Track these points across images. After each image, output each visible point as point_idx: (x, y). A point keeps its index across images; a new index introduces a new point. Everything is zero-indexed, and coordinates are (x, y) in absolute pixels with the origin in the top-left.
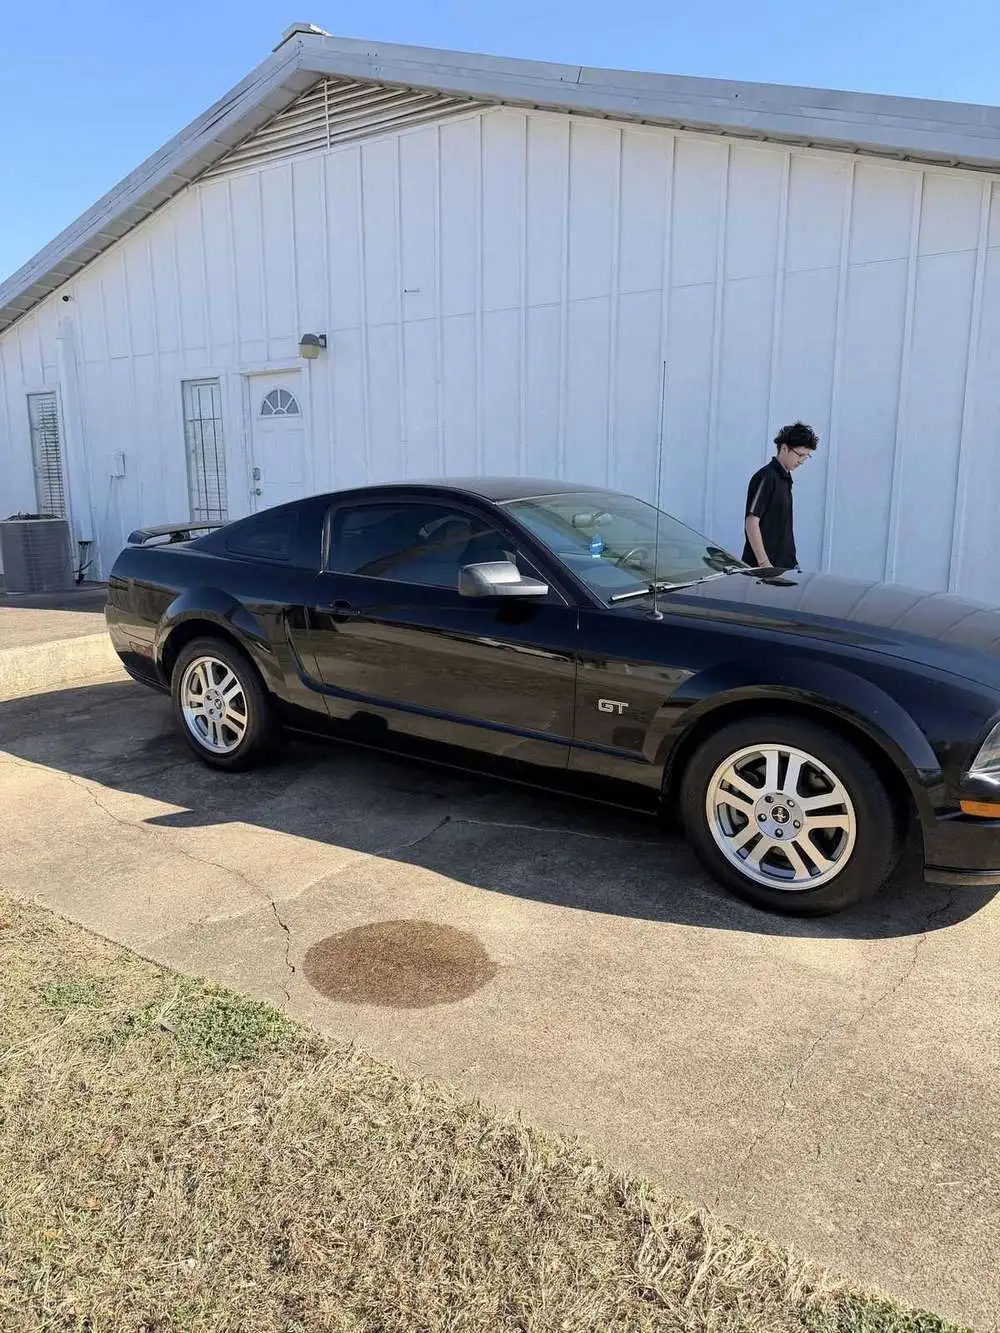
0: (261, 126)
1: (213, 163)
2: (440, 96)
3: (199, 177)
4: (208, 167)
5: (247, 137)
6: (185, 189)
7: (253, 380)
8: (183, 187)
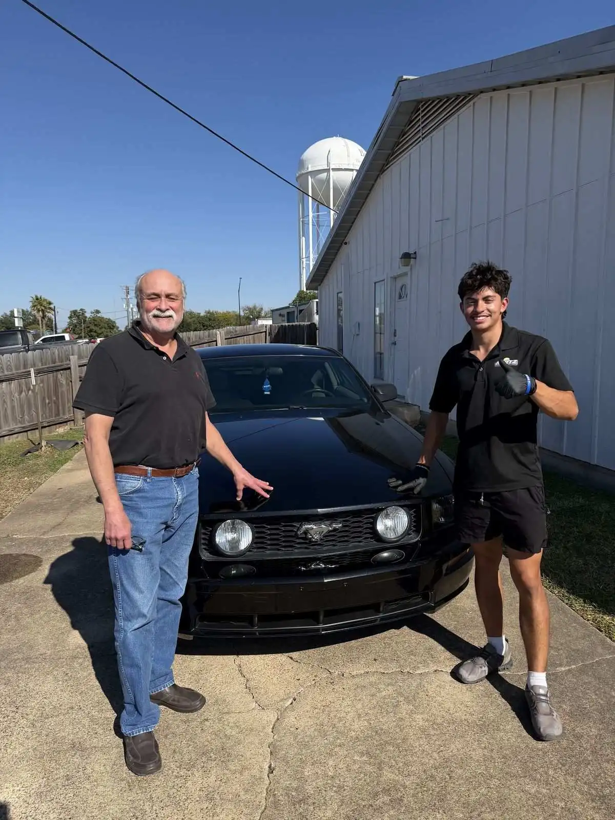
0: (400, 136)
1: (381, 171)
2: (458, 96)
3: (382, 171)
4: (384, 164)
5: (396, 144)
6: (379, 178)
7: (397, 280)
8: (377, 178)
